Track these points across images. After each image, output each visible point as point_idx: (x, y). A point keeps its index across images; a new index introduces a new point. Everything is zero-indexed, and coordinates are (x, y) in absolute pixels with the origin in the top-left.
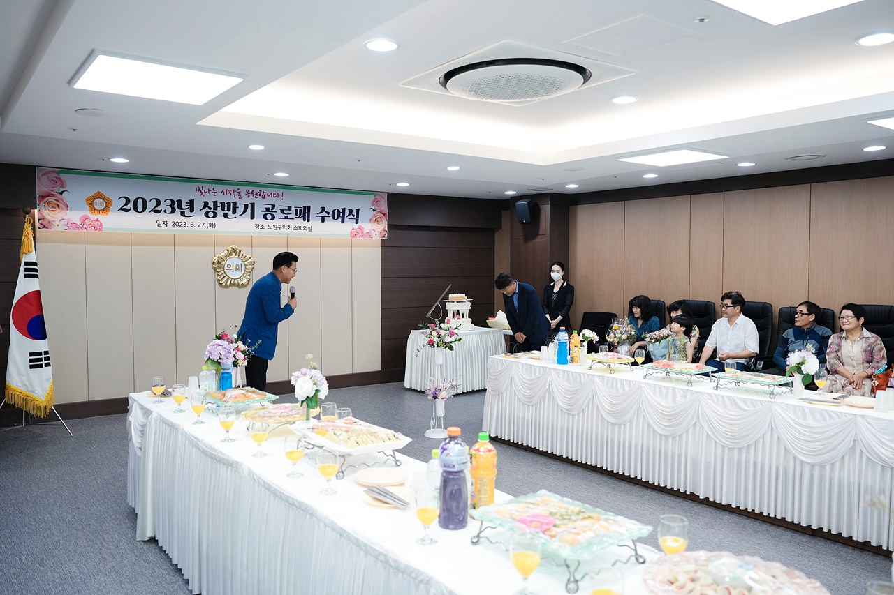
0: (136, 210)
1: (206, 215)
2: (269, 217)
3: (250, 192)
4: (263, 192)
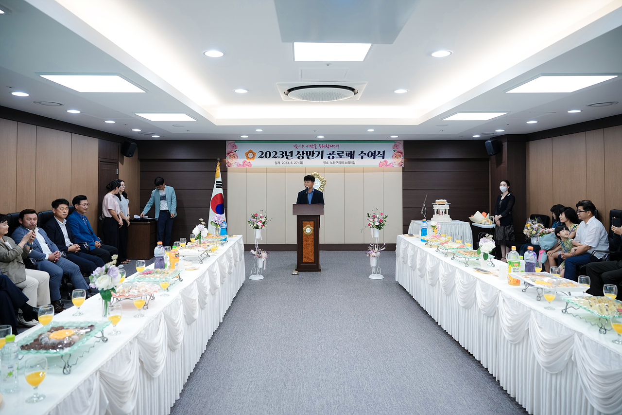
0: (266, 157)
1: (299, 158)
2: (331, 157)
3: (321, 145)
4: (328, 145)
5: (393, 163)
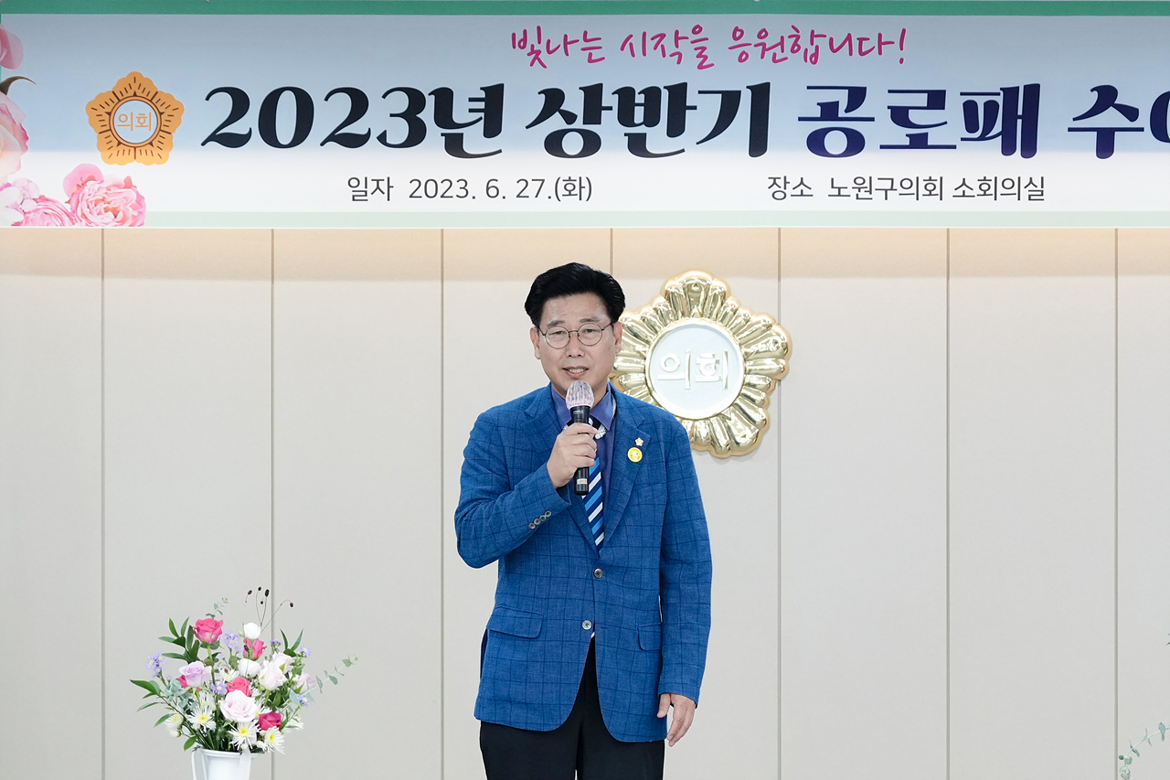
0: (269, 135)
1: (554, 144)
2: (836, 142)
3: (750, 37)
4: (813, 35)
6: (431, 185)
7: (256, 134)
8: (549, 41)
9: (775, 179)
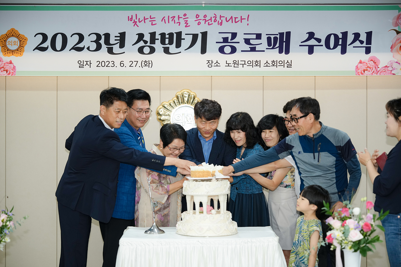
0: (54, 48)
1: (141, 50)
2: (228, 49)
3: (201, 17)
4: (221, 17)
5: (395, 65)
6: (103, 63)
7: (50, 47)
8: (139, 19)
9: (209, 61)
